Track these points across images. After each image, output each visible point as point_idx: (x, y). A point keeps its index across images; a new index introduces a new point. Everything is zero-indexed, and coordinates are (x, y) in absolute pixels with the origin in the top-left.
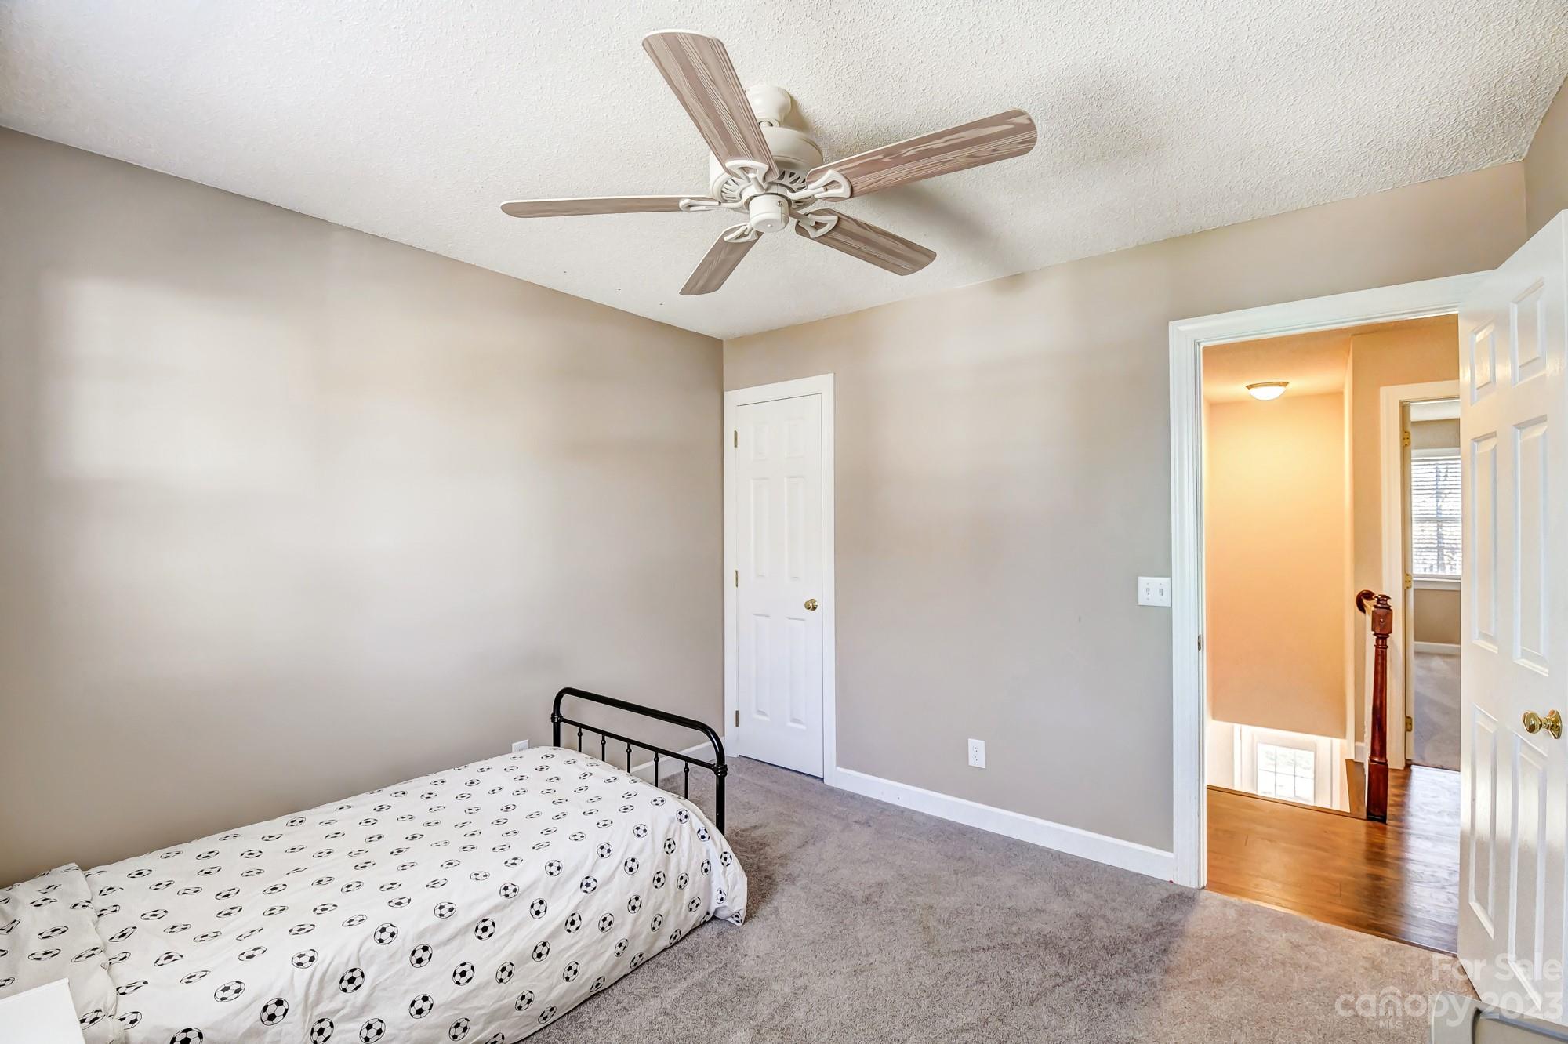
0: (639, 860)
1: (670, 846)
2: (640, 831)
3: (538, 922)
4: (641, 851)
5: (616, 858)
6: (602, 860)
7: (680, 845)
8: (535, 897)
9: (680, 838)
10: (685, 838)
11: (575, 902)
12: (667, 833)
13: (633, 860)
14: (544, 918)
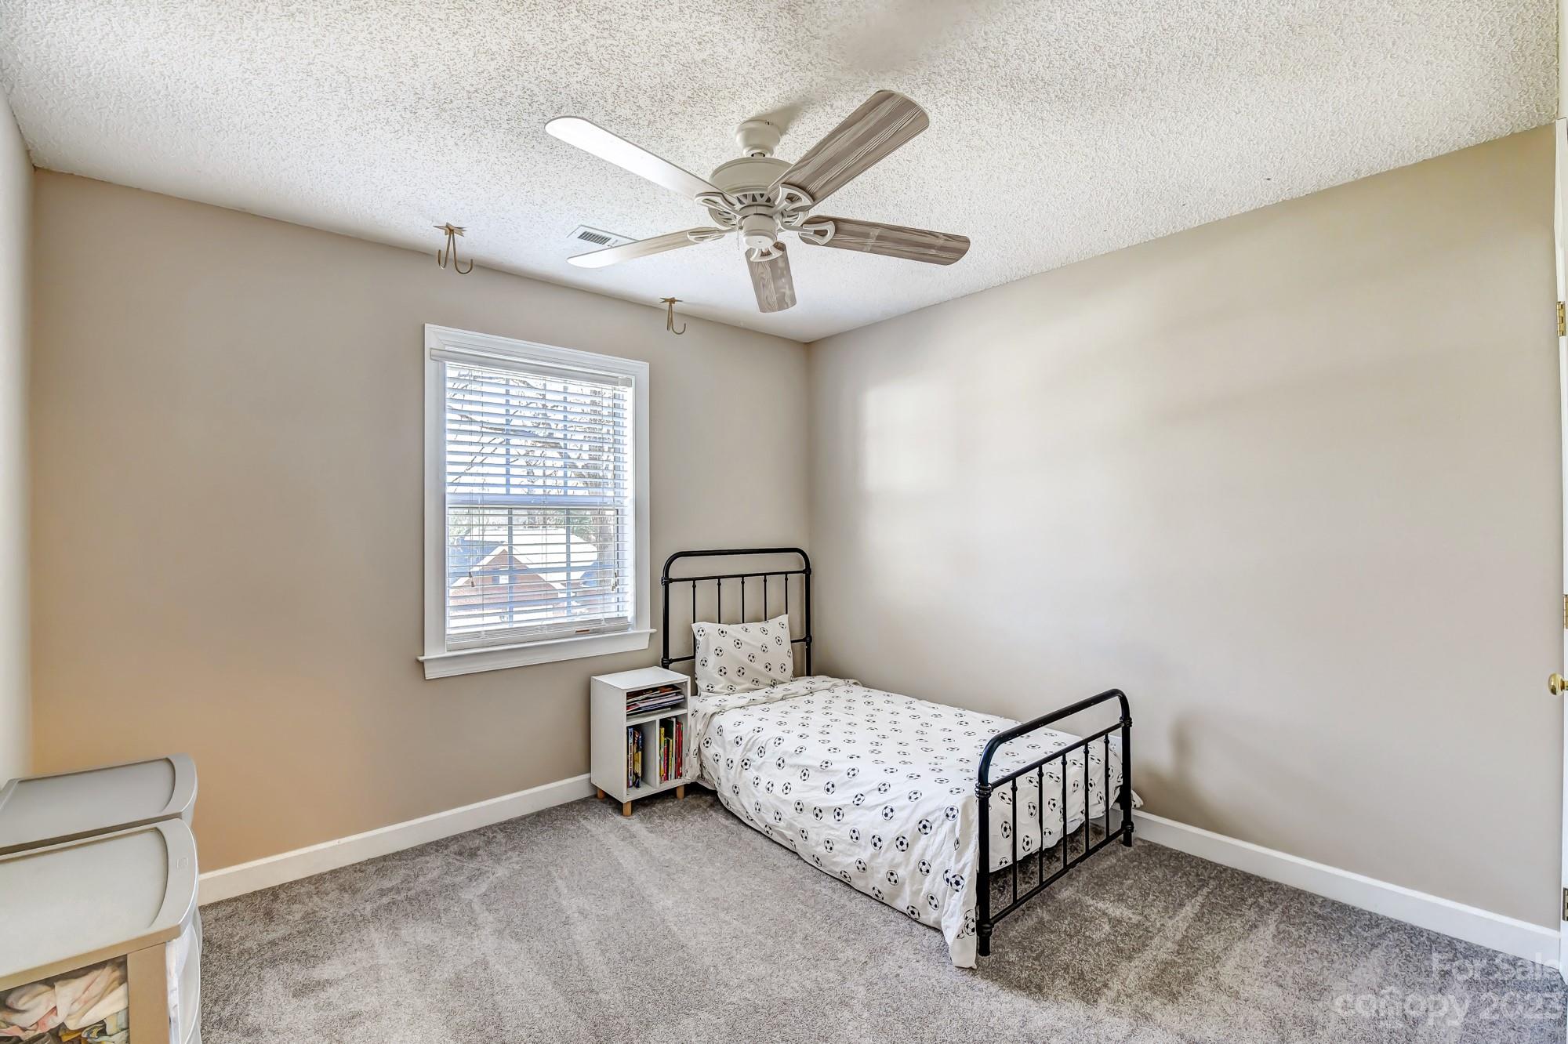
0: (896, 814)
1: (924, 826)
2: (914, 796)
3: (825, 795)
4: (902, 809)
5: (883, 798)
6: (877, 792)
7: (936, 834)
8: (833, 780)
9: (938, 828)
10: (942, 832)
11: (846, 802)
12: (929, 814)
13: (892, 810)
14: (829, 796)
